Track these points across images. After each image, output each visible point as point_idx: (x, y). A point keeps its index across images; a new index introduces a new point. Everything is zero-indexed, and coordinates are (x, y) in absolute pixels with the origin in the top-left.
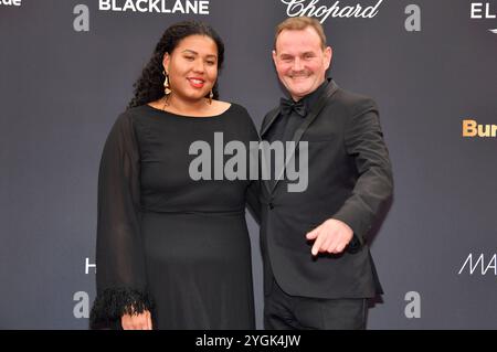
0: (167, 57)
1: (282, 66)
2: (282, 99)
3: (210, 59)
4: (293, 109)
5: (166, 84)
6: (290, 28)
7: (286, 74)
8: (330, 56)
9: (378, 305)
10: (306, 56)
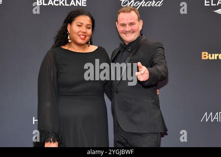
0: (69, 25)
1: (120, 29)
2: (121, 44)
3: (88, 26)
4: (125, 48)
5: (69, 38)
6: (124, 12)
7: (123, 33)
8: (142, 24)
9: (165, 136)
10: (131, 24)
